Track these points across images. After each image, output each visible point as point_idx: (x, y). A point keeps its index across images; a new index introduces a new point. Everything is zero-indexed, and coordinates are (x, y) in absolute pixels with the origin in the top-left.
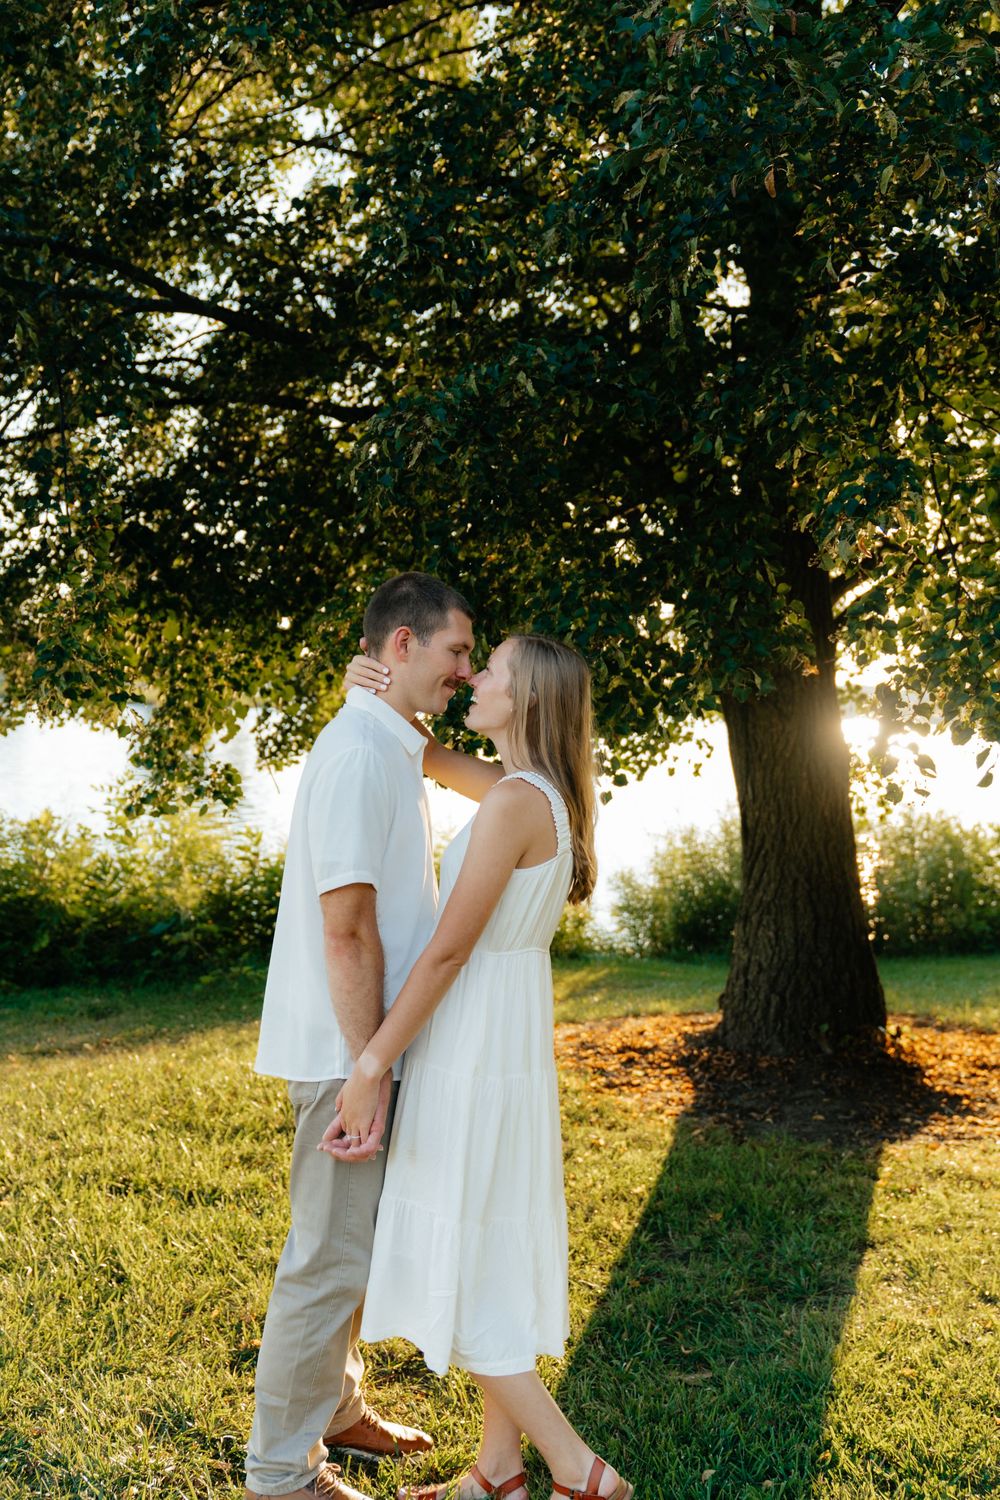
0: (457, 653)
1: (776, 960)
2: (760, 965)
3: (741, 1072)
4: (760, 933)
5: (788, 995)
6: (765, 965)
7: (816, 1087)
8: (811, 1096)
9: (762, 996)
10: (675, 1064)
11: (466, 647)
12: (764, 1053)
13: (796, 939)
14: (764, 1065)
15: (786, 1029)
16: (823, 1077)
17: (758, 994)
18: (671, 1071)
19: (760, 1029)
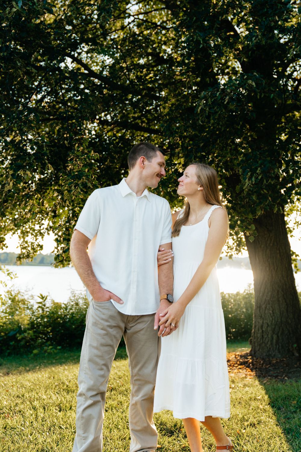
0: (161, 166)
1: (273, 322)
2: (268, 324)
3: (267, 365)
4: (266, 312)
5: (279, 334)
6: (269, 324)
7: (297, 367)
8: (296, 371)
9: (270, 336)
10: (239, 365)
11: (164, 164)
12: (273, 358)
13: (280, 313)
14: (275, 362)
15: (280, 348)
16: (298, 364)
17: (268, 335)
18: (239, 367)
19: (270, 349)
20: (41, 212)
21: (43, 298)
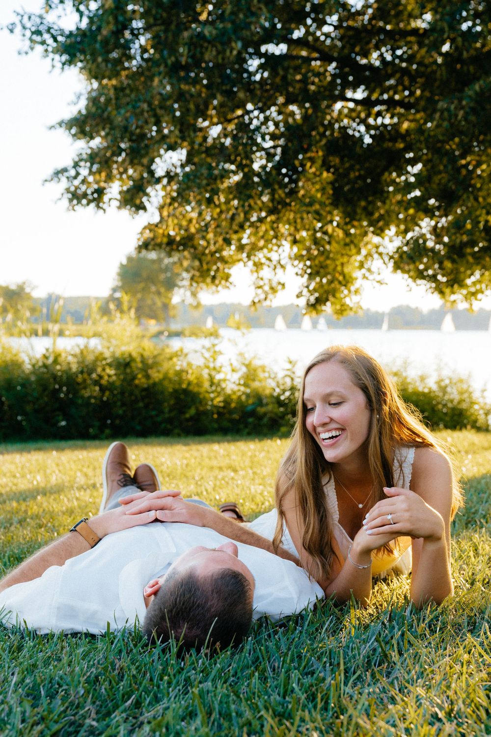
20: (276, 237)
21: (290, 362)
